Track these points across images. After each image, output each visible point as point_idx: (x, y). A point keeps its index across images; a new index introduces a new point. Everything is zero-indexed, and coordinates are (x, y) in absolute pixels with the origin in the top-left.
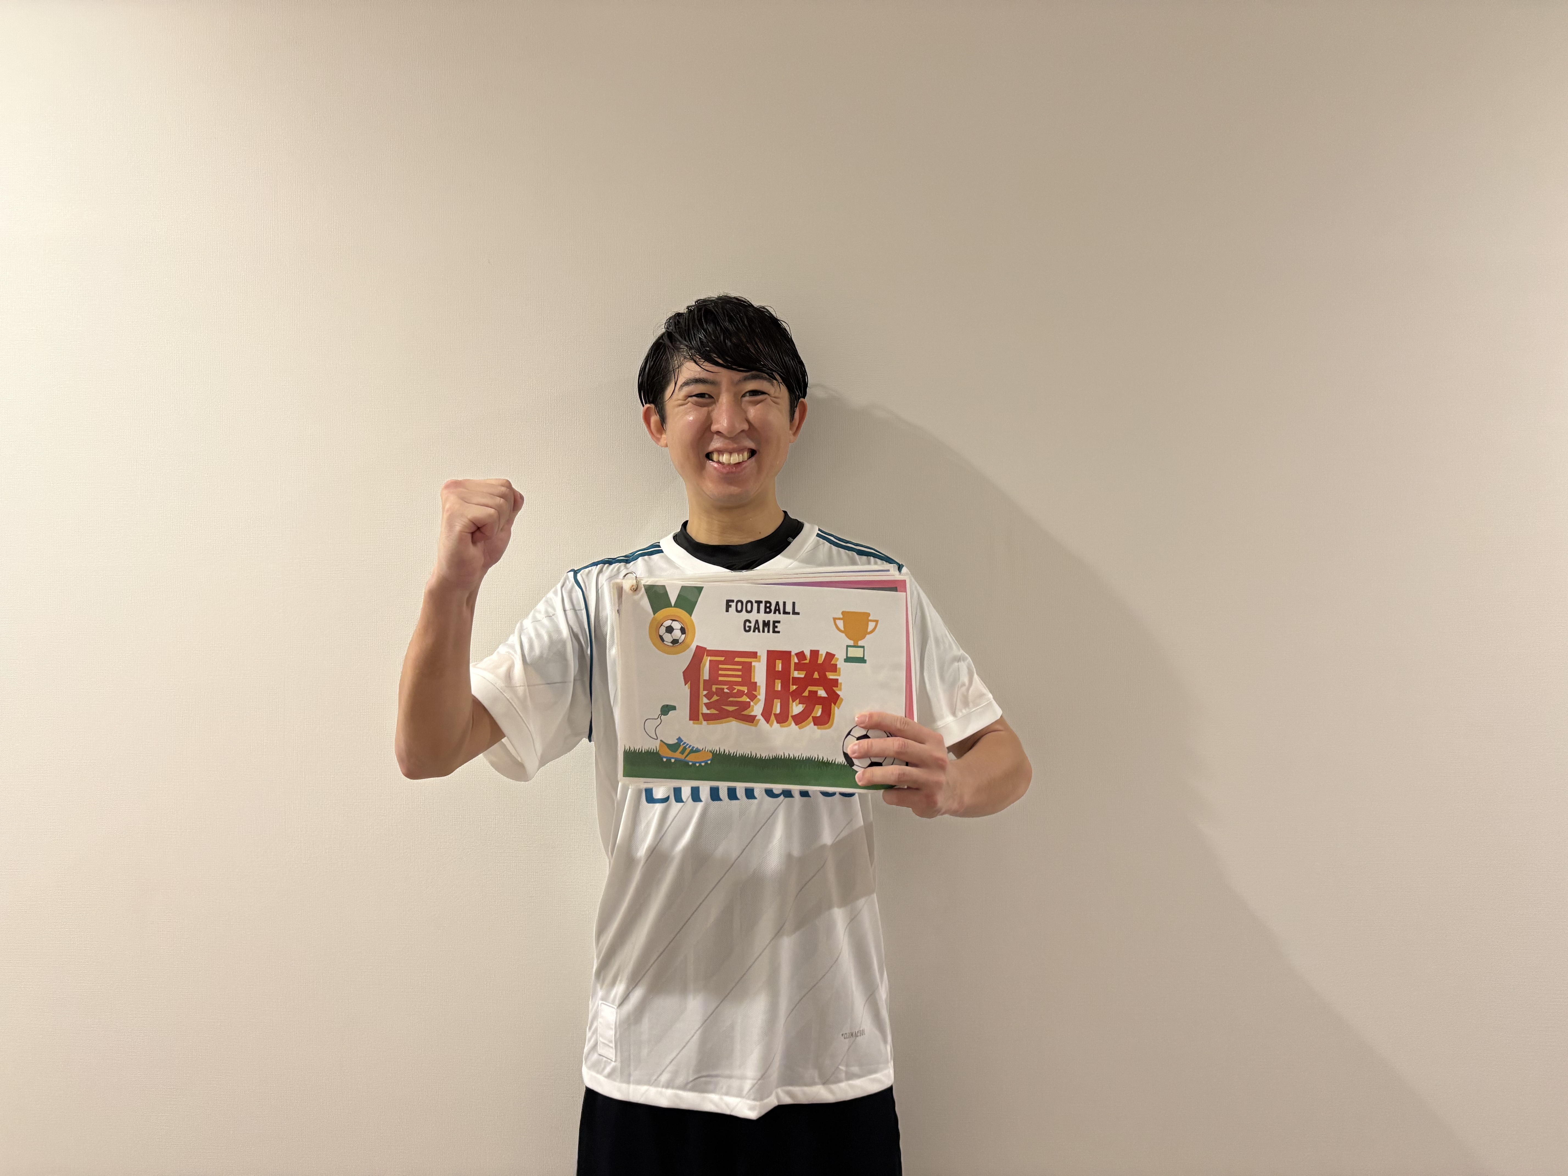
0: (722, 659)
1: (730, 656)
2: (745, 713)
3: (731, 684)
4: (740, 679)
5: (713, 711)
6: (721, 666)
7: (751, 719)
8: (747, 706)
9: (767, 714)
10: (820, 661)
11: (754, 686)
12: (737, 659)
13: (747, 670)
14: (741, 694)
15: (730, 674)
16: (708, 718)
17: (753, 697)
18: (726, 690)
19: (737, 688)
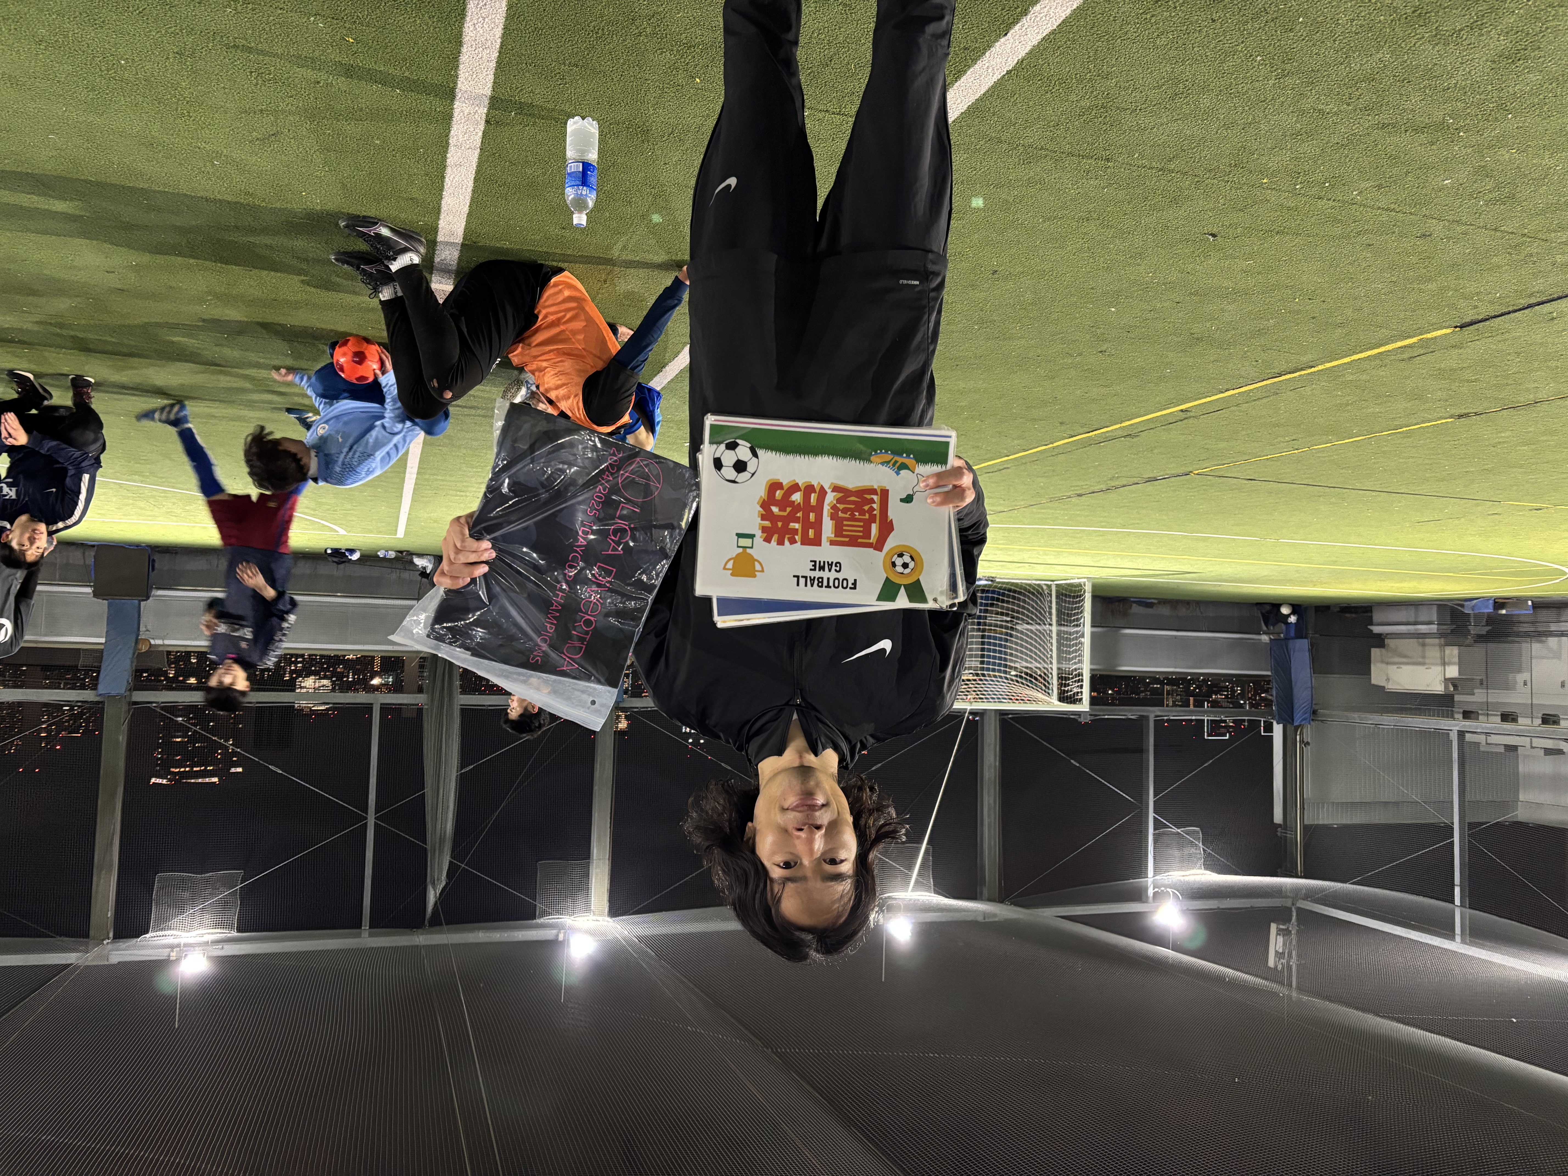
0: (860, 540)
1: (853, 542)
2: (840, 495)
3: (852, 518)
4: (845, 523)
5: (868, 497)
6: (861, 534)
7: (836, 489)
8: (839, 501)
9: (823, 493)
10: (775, 537)
11: (833, 517)
12: (847, 539)
14: (845, 511)
15: (853, 528)
16: (873, 491)
17: (834, 507)
18: (857, 514)
19: (847, 516)
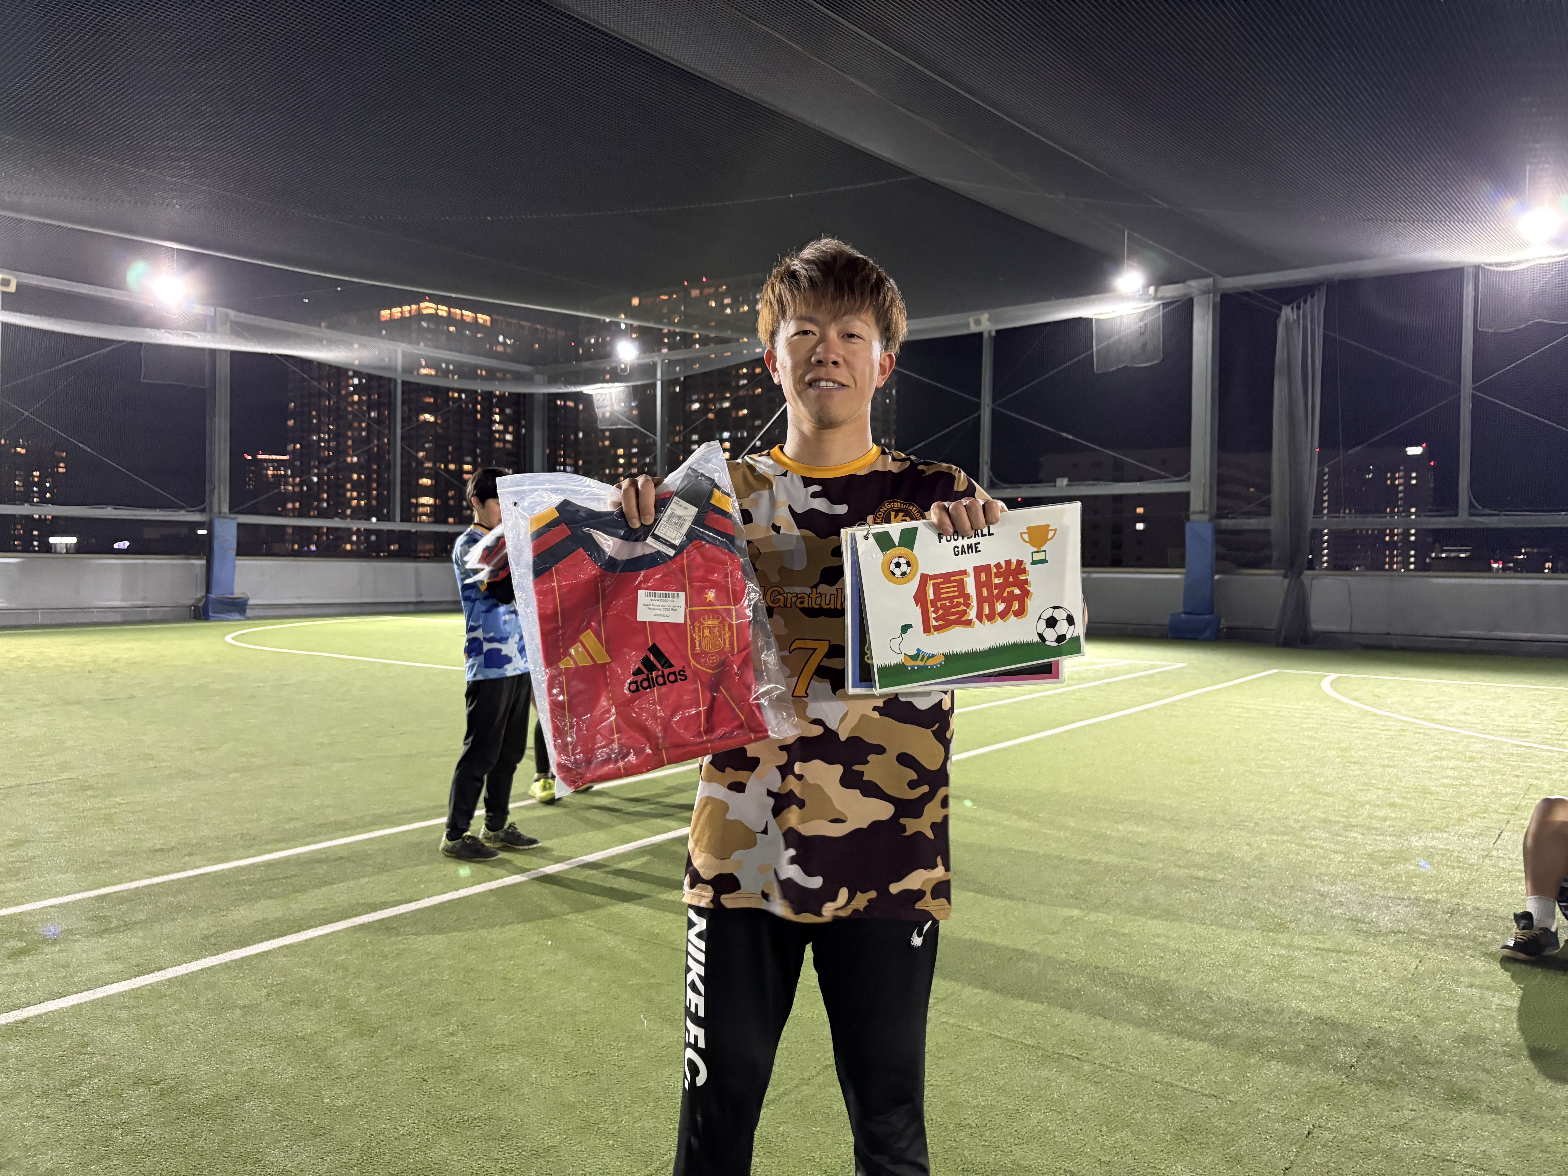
0: (942, 580)
1: (947, 577)
2: (964, 618)
3: (951, 599)
4: (956, 594)
5: (941, 623)
6: (941, 586)
7: (969, 623)
8: (965, 613)
9: (979, 617)
10: (1013, 567)
11: (967, 597)
12: (952, 578)
13: (961, 584)
14: (959, 604)
15: (949, 590)
16: (937, 629)
17: (968, 605)
18: (948, 604)
19: (956, 600)
